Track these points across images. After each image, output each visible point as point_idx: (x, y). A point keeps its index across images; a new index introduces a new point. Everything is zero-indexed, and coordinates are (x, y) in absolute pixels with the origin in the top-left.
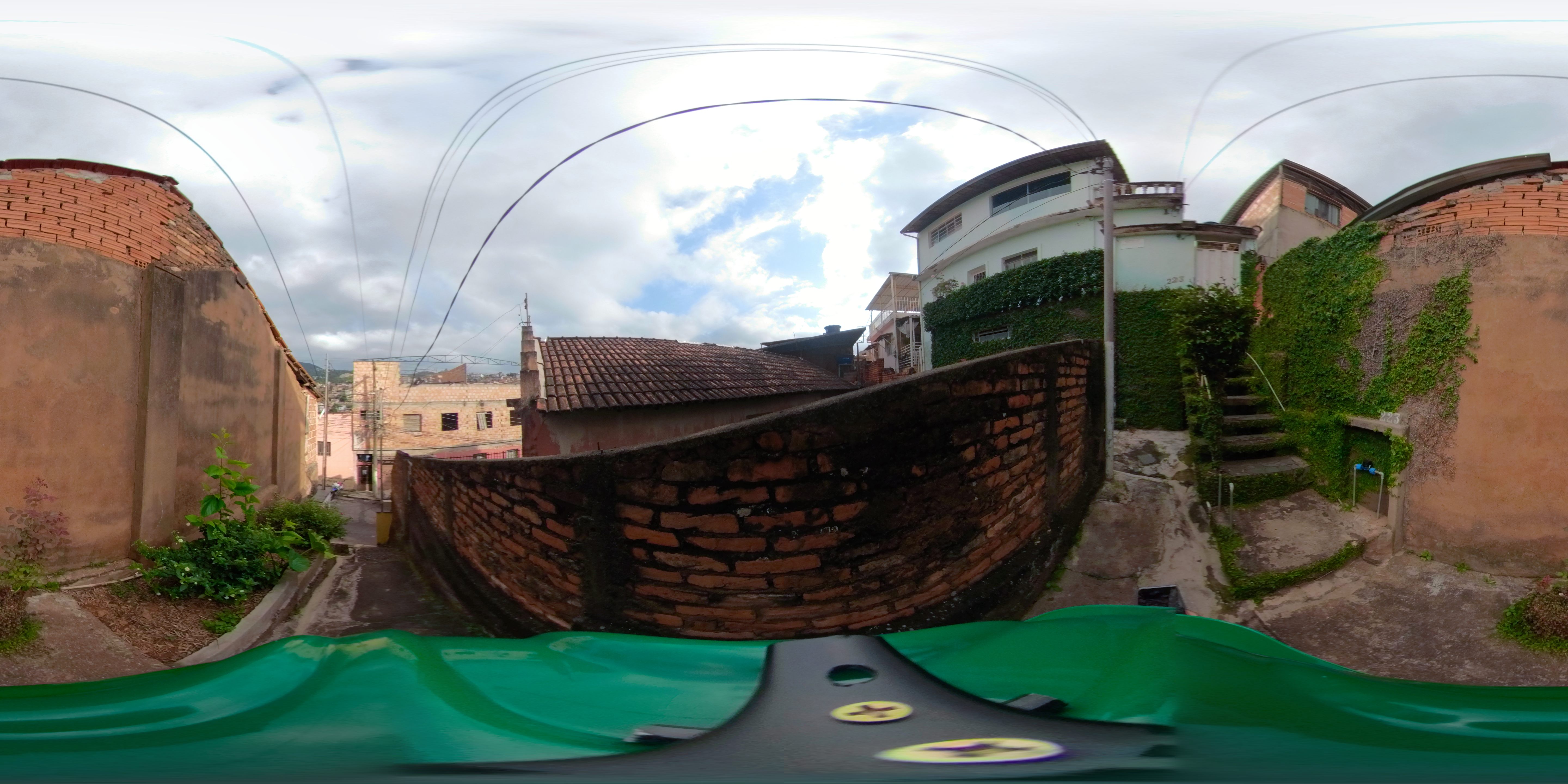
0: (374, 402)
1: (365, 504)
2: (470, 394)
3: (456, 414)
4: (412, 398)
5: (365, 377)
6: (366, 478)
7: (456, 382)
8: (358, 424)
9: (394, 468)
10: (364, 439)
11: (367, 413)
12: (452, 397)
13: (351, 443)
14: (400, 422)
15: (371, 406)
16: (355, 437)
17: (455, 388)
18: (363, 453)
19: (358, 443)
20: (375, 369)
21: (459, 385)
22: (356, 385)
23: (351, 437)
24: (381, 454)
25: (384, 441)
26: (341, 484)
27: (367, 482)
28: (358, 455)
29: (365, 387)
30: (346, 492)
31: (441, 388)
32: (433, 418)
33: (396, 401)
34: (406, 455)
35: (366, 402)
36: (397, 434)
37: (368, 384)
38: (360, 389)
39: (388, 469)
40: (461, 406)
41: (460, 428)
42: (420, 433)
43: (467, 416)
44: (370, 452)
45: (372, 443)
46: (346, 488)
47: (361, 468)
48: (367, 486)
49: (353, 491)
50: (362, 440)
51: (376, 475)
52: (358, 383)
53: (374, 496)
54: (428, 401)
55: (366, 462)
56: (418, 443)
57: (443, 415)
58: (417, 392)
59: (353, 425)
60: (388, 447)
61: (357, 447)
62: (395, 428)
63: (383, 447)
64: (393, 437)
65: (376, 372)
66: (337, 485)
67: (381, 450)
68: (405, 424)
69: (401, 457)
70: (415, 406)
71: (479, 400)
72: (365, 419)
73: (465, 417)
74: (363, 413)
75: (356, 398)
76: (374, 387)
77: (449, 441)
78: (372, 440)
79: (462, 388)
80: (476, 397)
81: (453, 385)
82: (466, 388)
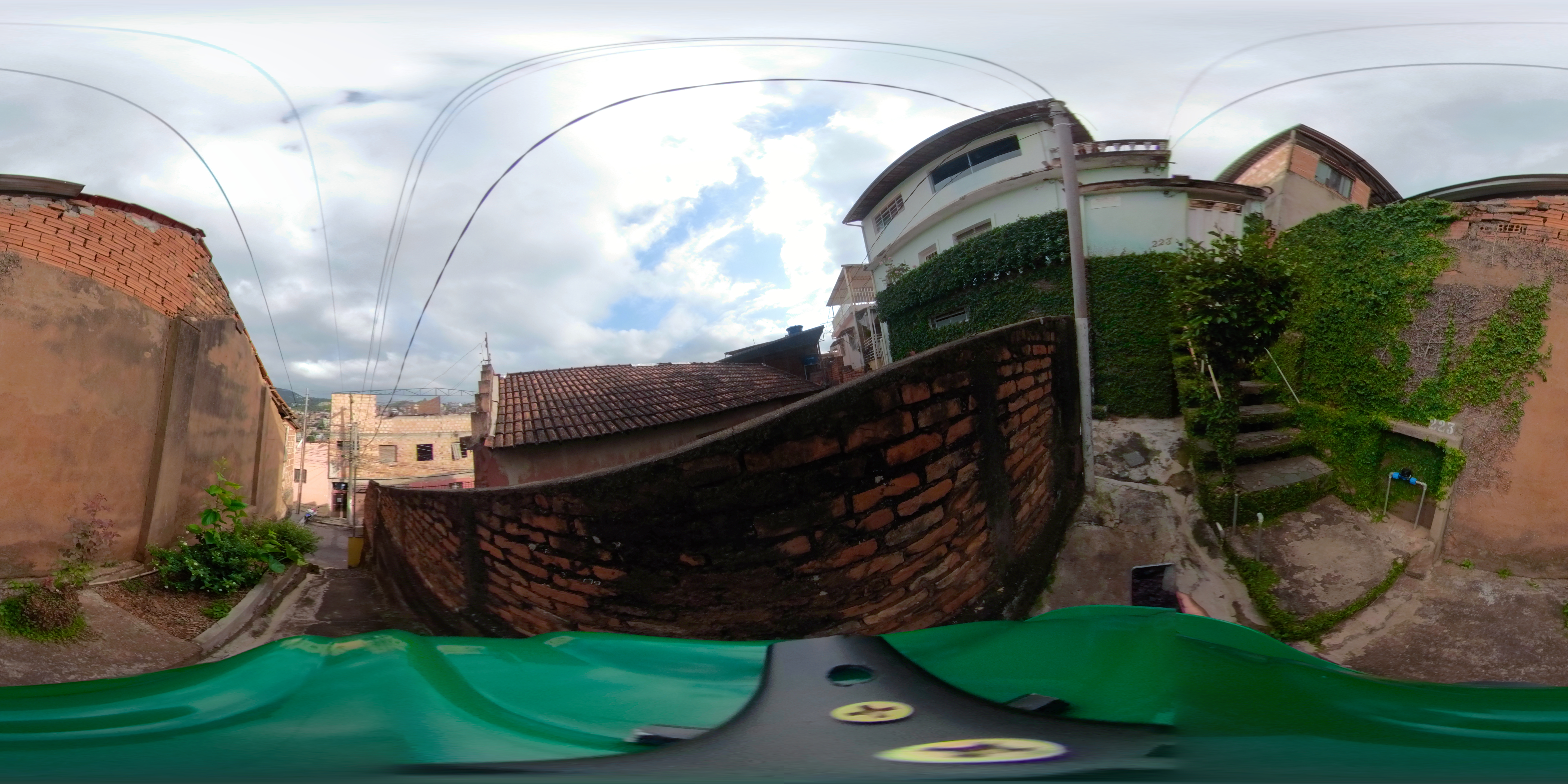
0: (351, 433)
1: (338, 530)
2: (444, 425)
3: (431, 445)
4: (388, 429)
5: (343, 409)
6: (340, 506)
7: (431, 415)
8: (335, 454)
9: (366, 496)
10: (340, 468)
11: (343, 444)
12: (426, 429)
13: (327, 471)
14: (376, 453)
15: (348, 437)
16: (331, 466)
17: (429, 419)
18: (338, 481)
19: (334, 472)
20: (352, 402)
21: (433, 417)
22: (334, 417)
23: (327, 466)
24: (355, 483)
25: (358, 470)
26: (315, 510)
27: (341, 509)
28: (334, 483)
29: (342, 419)
30: (320, 519)
31: (416, 420)
32: (409, 449)
33: (372, 432)
34: (377, 484)
35: (343, 433)
36: (372, 464)
37: (344, 416)
38: (337, 420)
39: (362, 497)
40: (436, 437)
41: (435, 458)
42: (395, 464)
43: (442, 447)
44: (346, 481)
45: (347, 472)
46: (320, 515)
47: (336, 496)
48: (341, 513)
49: (327, 517)
50: (338, 469)
51: (350, 502)
52: (335, 415)
53: (348, 523)
54: (403, 432)
55: (341, 490)
56: (392, 473)
57: (419, 446)
58: (392, 423)
59: (329, 455)
60: (364, 477)
61: (332, 476)
62: (371, 458)
63: (358, 476)
64: (369, 467)
65: (353, 405)
66: (311, 511)
67: (355, 479)
68: (381, 454)
69: (373, 485)
70: (390, 437)
71: (453, 431)
72: (341, 449)
73: (439, 447)
74: (340, 444)
75: (333, 428)
76: (351, 419)
77: (424, 471)
78: (347, 470)
79: (436, 420)
80: (451, 428)
81: (428, 417)
82: (440, 420)
